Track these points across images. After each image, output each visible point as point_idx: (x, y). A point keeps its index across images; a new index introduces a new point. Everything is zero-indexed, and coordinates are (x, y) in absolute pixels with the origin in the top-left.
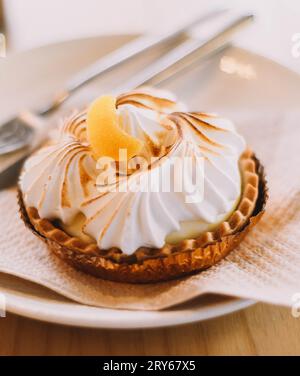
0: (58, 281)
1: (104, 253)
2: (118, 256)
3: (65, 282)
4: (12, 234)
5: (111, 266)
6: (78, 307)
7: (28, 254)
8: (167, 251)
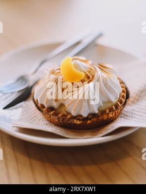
0: (58, 131)
1: (75, 118)
2: (81, 118)
3: (61, 131)
4: (32, 117)
5: (78, 122)
6: (68, 139)
7: (41, 124)
8: (100, 114)
